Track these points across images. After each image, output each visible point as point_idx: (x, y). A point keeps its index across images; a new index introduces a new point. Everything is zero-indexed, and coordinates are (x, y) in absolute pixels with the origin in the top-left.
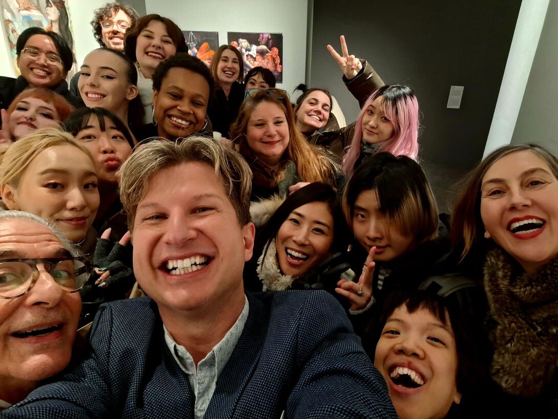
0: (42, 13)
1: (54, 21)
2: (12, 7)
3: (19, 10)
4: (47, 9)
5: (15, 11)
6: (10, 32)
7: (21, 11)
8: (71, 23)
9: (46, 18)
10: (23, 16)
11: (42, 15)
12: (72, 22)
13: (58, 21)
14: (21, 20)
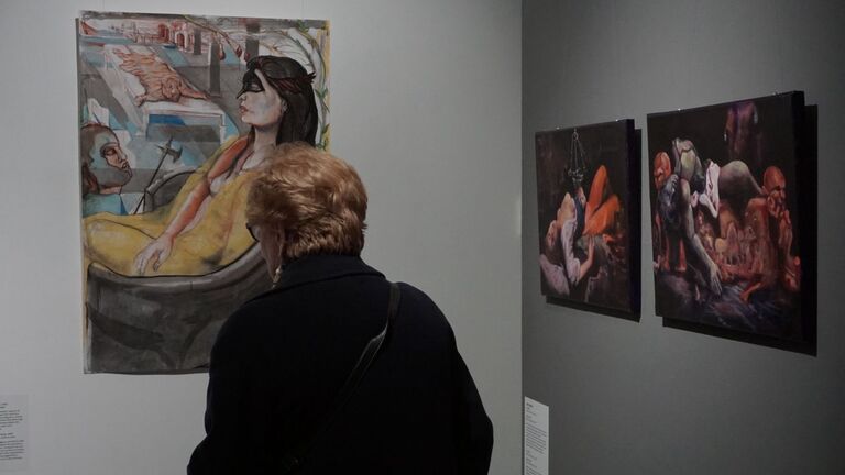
0: (223, 107)
1: (264, 129)
2: (118, 93)
3: (143, 102)
4: (243, 96)
5: (127, 105)
6: (96, 155)
7: (146, 104)
8: (324, 131)
9: (234, 120)
10: (151, 116)
11: (221, 112)
12: (330, 129)
13: (277, 127)
14: (144, 126)
